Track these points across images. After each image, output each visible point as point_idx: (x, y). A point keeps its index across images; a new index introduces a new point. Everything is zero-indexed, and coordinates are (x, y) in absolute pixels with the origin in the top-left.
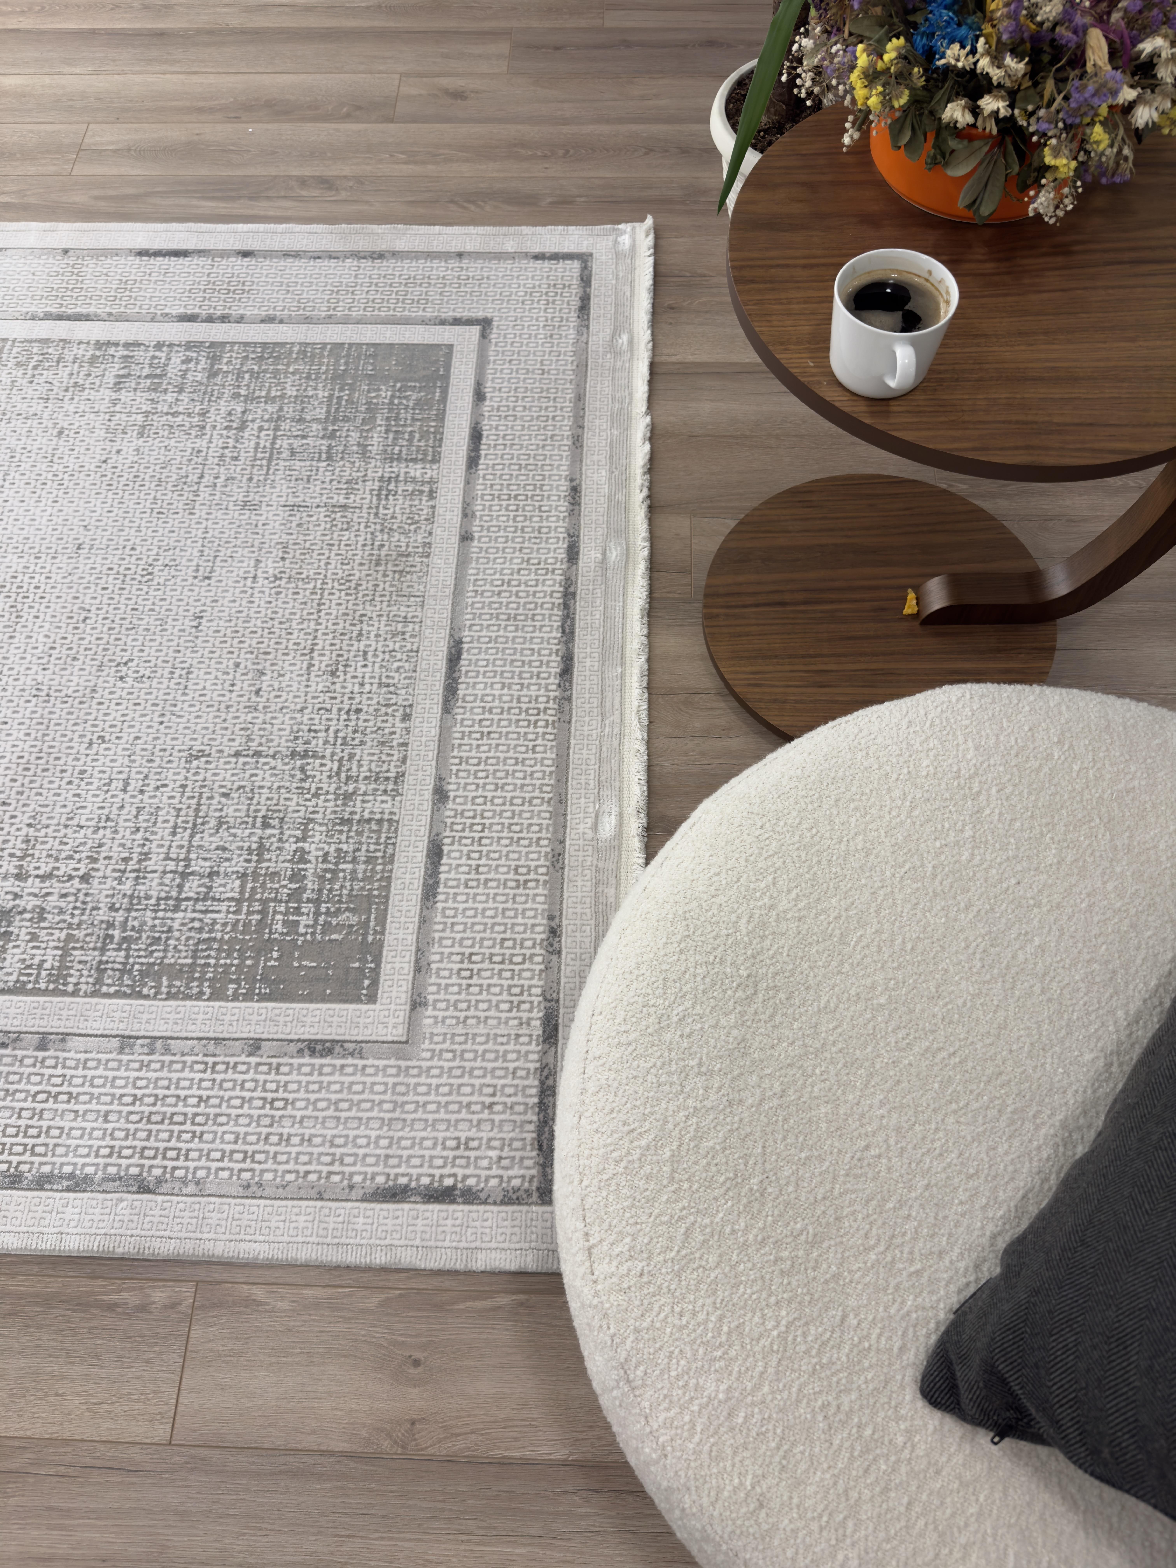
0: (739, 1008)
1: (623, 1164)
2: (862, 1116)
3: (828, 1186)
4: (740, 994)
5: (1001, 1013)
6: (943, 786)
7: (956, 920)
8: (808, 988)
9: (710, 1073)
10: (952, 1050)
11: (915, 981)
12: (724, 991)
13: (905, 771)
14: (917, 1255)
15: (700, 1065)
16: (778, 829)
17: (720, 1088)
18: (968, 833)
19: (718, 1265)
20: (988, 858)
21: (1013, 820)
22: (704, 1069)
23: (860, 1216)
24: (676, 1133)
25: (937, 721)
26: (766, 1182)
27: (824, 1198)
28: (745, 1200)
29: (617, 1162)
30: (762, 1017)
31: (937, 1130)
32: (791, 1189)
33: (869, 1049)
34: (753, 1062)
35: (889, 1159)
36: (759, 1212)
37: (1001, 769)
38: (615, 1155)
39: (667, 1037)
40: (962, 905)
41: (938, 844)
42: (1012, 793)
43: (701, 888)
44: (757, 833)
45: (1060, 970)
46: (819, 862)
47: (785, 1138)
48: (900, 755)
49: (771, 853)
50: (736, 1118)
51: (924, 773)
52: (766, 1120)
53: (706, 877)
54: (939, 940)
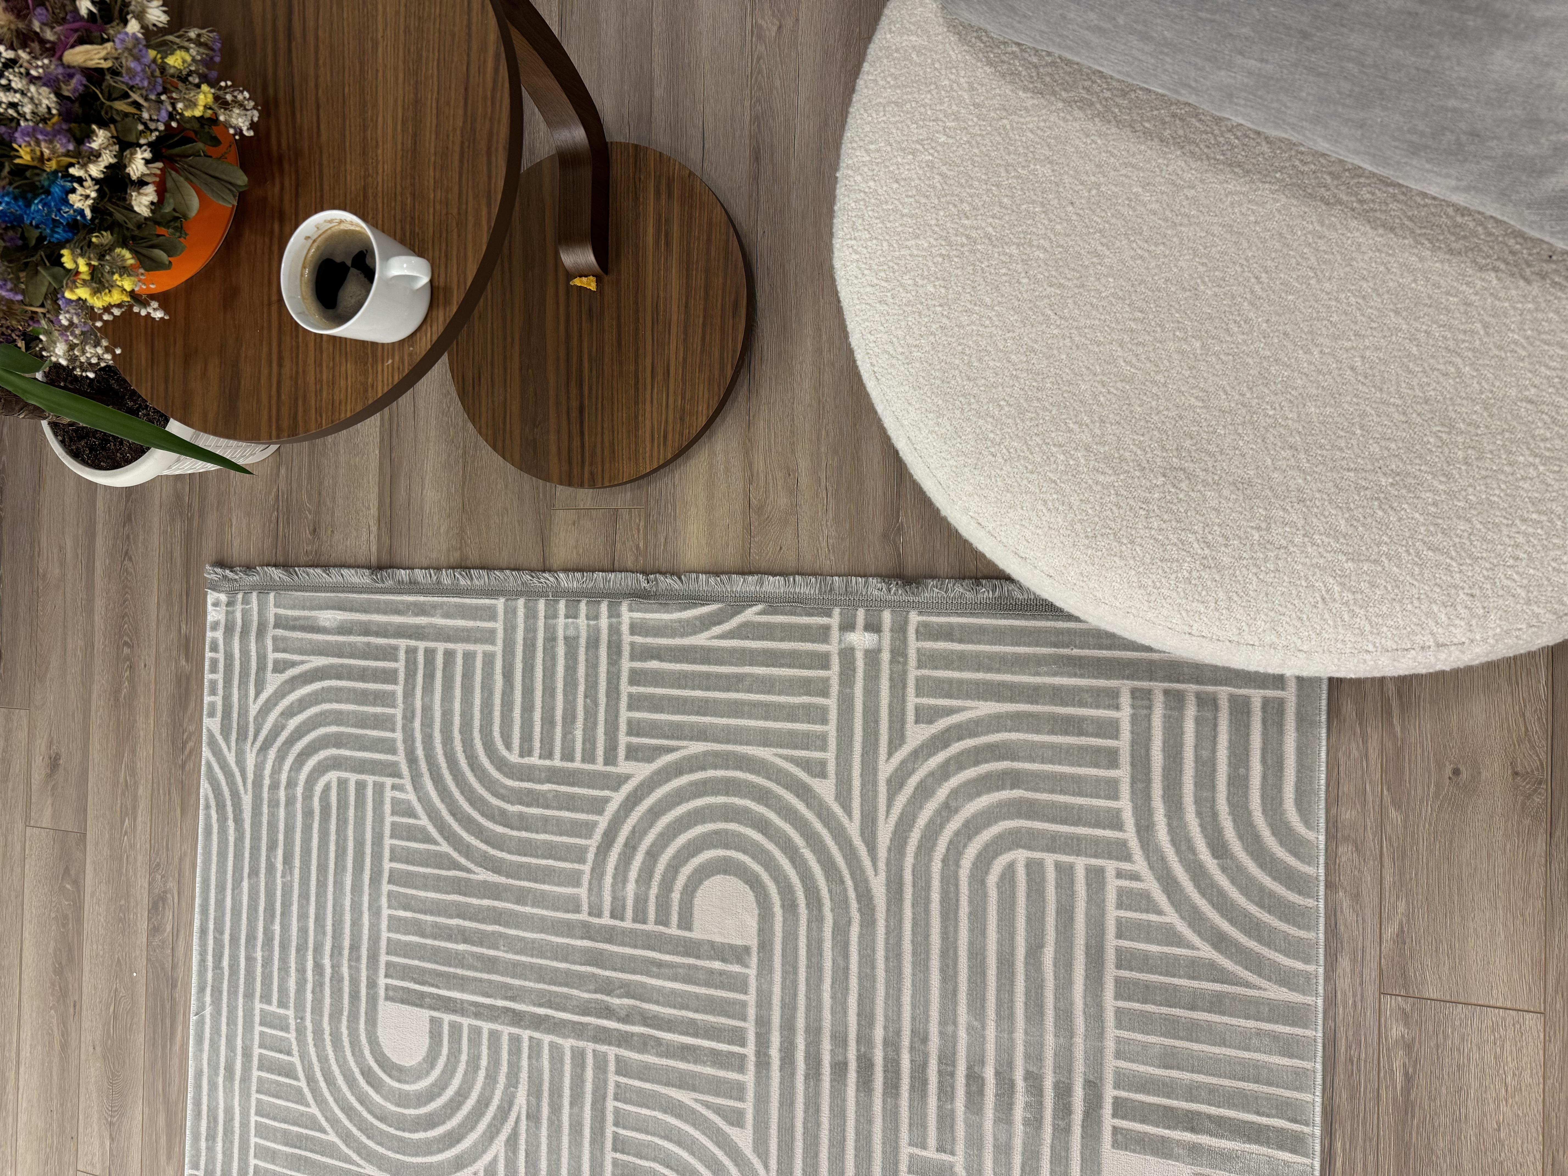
0: (1199, 487)
1: (1356, 609)
2: (1319, 372)
3: (1392, 409)
4: (1183, 485)
5: (1216, 230)
6: (958, 272)
7: (1111, 267)
8: (1181, 418)
9: (1268, 519)
10: (1253, 280)
11: (1177, 311)
12: (1180, 501)
13: (939, 309)
14: (1468, 327)
15: (1258, 528)
16: (998, 440)
17: (1284, 510)
18: (1014, 250)
19: (1469, 521)
20: (1043, 232)
21: (1000, 203)
22: (1264, 525)
23: (1424, 379)
24: (1329, 556)
25: (883, 274)
26: (1384, 469)
27: (1404, 413)
28: (1404, 491)
29: (1354, 615)
30: (1210, 464)
31: (1337, 299)
32: (1393, 446)
33: (1250, 361)
34: (1258, 476)
36: (1415, 477)
37: (942, 213)
38: (1346, 617)
39: (1225, 559)
40: (1095, 260)
41: (1025, 281)
42: (970, 204)
43: (1060, 520)
44: (1000, 460)
45: (1170, 169)
46: (1038, 400)
47: (1341, 450)
48: (920, 313)
49: (1025, 449)
50: (1318, 495)
51: (943, 290)
52: (1321, 467)
53: (1048, 514)
54: (1133, 286)
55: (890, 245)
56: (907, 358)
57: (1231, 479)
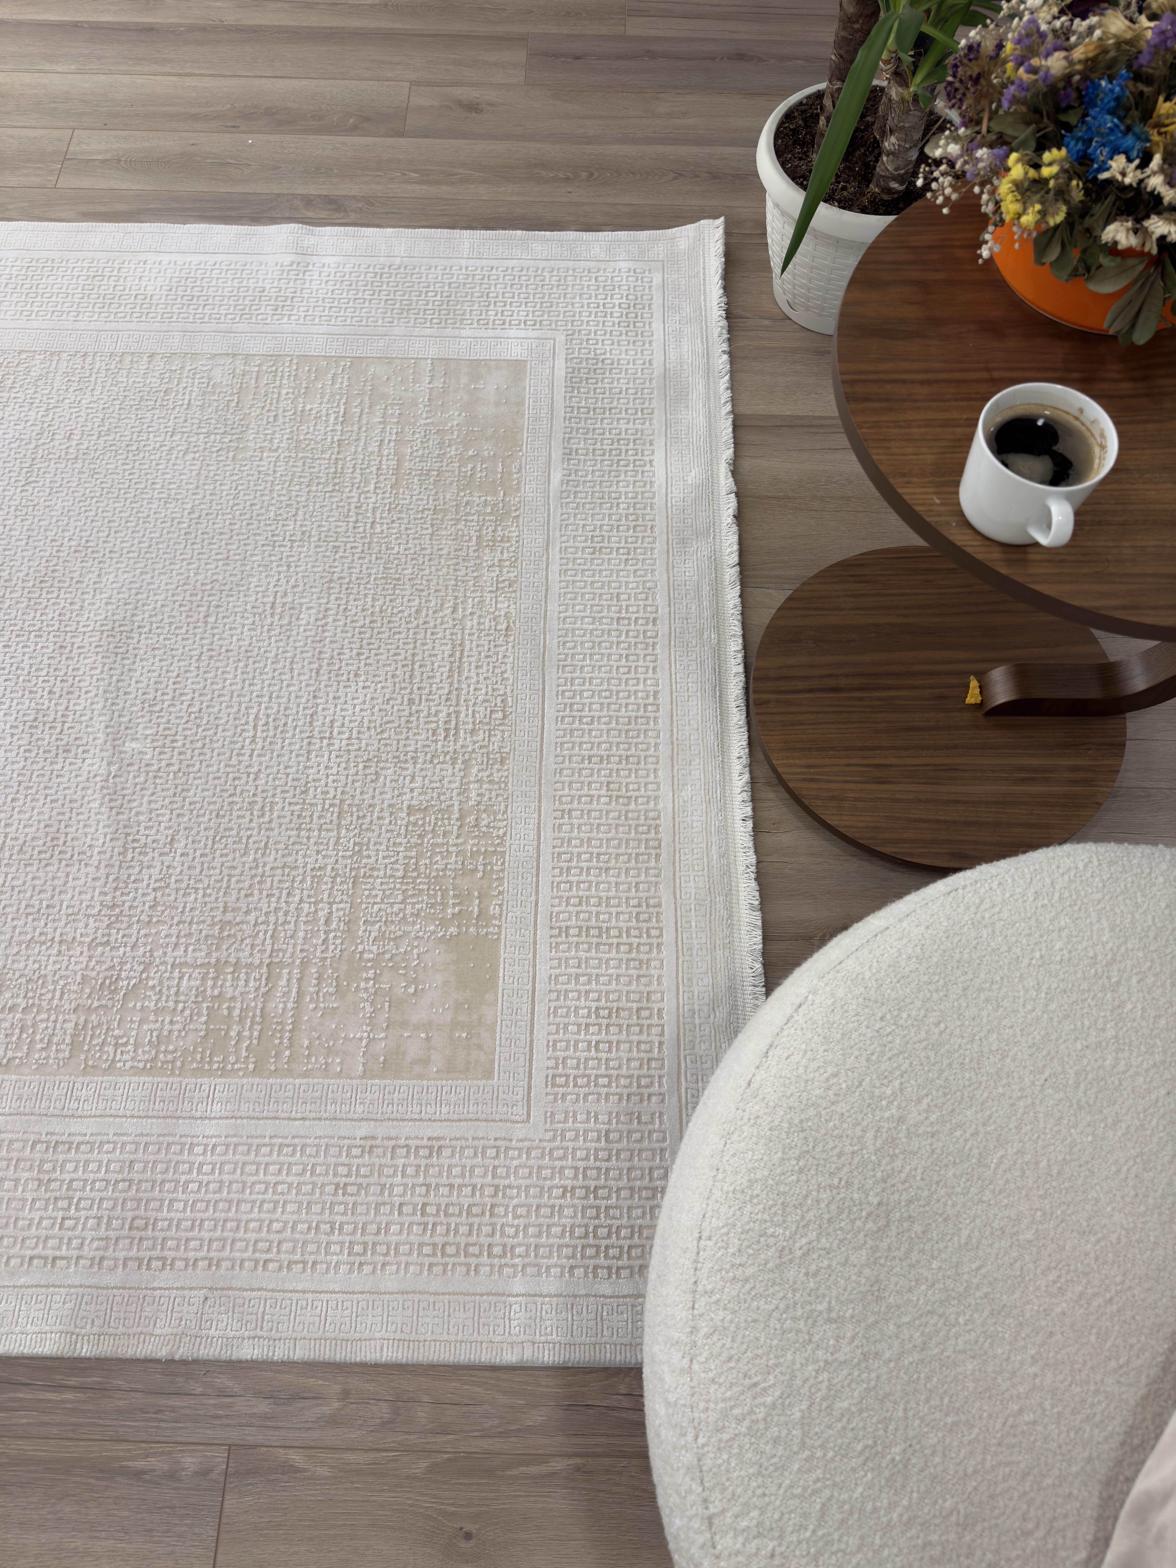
0: (870, 1243)
1: (746, 1423)
2: (1014, 1374)
3: (979, 1458)
4: (870, 1225)
6: (1079, 975)
7: (1103, 1139)
8: (945, 1220)
9: (841, 1320)
10: (1108, 1296)
11: (1063, 1212)
12: (853, 1222)
13: (1037, 955)
15: (830, 1310)
16: (901, 1022)
17: (853, 1338)
18: (1110, 1032)
19: (859, 1549)
20: (1134, 1063)
21: (1158, 1017)
22: (833, 1315)
23: (1016, 1495)
24: (805, 1390)
25: (1066, 894)
26: (910, 1451)
27: (975, 1472)
28: (887, 1473)
29: (739, 1420)
30: (896, 1253)
32: (937, 1460)
33: (1017, 1294)
34: (889, 1307)
35: (1045, 1427)
36: (903, 1486)
37: (1140, 954)
38: (736, 1411)
39: (791, 1274)
40: (1110, 1120)
41: (1078, 1045)
42: (1154, 983)
43: (817, 1092)
44: (878, 1026)
46: (950, 1065)
47: (927, 1401)
48: (1029, 935)
49: (895, 1051)
50: (873, 1375)
51: (1058, 958)
52: (906, 1378)
53: (822, 1078)
54: (1087, 1163)
55: (1099, 902)
56: (979, 922)
57: (882, 1277)
